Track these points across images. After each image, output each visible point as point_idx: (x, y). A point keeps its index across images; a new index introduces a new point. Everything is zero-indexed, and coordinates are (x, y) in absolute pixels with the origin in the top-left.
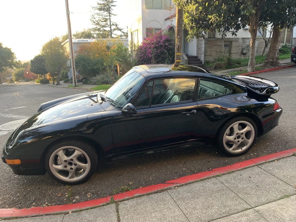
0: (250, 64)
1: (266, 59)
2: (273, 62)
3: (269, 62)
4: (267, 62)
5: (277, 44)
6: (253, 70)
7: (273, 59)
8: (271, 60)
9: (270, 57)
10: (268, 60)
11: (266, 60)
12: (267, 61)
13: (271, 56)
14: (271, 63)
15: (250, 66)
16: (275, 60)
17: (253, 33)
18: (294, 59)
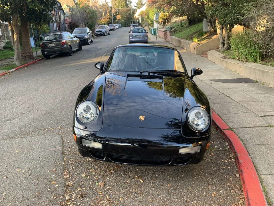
0: (16, 58)
1: (24, 53)
2: (30, 56)
3: (27, 55)
4: (26, 56)
6: (21, 63)
7: (30, 53)
8: (29, 54)
9: (27, 51)
10: (26, 54)
11: (23, 55)
12: (24, 55)
14: (29, 57)
15: (17, 60)
16: (31, 54)
17: (16, 28)
18: (46, 53)
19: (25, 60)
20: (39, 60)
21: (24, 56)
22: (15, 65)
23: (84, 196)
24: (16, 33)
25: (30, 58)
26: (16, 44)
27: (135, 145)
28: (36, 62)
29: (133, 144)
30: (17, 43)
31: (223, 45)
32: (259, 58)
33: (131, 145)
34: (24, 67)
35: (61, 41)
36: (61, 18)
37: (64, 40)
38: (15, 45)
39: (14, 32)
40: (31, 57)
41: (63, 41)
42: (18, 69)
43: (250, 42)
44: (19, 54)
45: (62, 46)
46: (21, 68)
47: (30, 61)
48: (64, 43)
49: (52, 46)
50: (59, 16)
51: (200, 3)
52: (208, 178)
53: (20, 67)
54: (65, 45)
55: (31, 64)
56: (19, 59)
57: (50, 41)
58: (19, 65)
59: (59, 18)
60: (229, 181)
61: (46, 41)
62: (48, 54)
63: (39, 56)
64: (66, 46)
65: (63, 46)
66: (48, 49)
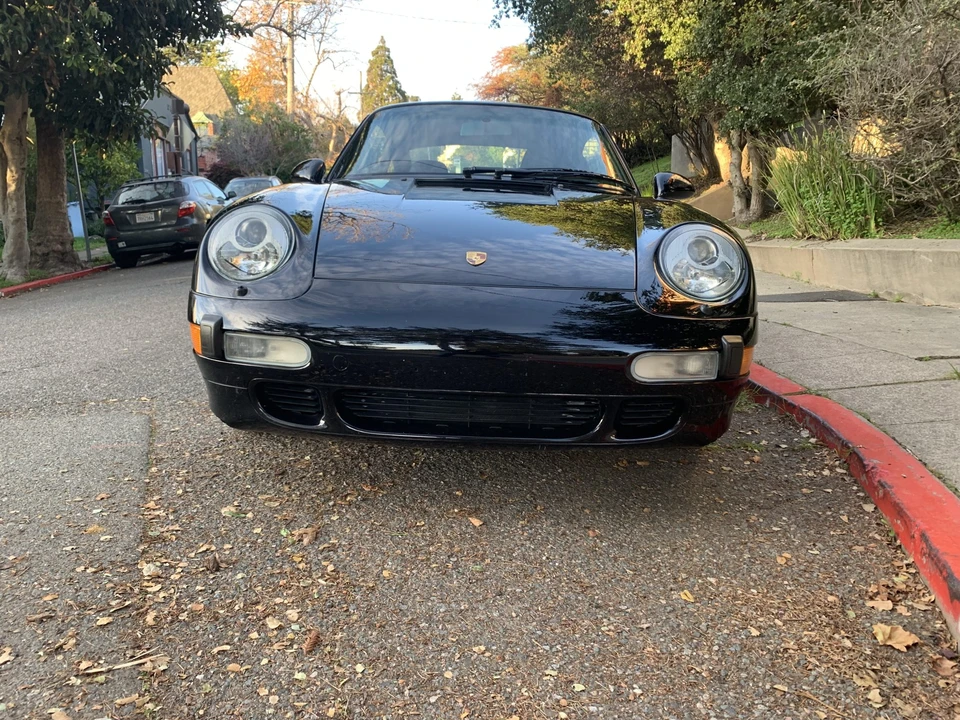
0: (11, 256)
1: (39, 244)
2: (63, 254)
3: (54, 251)
4: (48, 254)
5: (62, 196)
6: (26, 275)
7: (62, 244)
8: (59, 247)
9: (53, 236)
10: (46, 246)
11: (38, 248)
12: (40, 250)
13: (54, 233)
14: (60, 257)
15: (11, 262)
16: (68, 246)
17: (16, 147)
18: (121, 245)
19: (41, 268)
20: (94, 271)
21: (40, 253)
22: (4, 279)
23: (223, 565)
24: (16, 167)
25: (62, 261)
26: (14, 203)
27: (453, 347)
28: (81, 276)
29: (443, 343)
30: (17, 200)
31: (744, 200)
32: (876, 220)
33: (435, 347)
34: (36, 288)
35: (179, 205)
36: (182, 139)
37: (191, 202)
38: (10, 209)
39: (10, 163)
40: (66, 258)
41: (184, 205)
42: (15, 291)
43: (841, 169)
44: (22, 243)
45: (180, 221)
46: (26, 290)
47: (62, 270)
48: (189, 212)
49: (147, 220)
50: (176, 132)
51: (659, 72)
52: (753, 518)
53: (20, 287)
54: (192, 217)
55: (62, 281)
56: (19, 258)
57: (140, 205)
58: (20, 281)
59: (177, 139)
60: (838, 524)
61: (123, 203)
62: (128, 249)
63: (97, 260)
64: (195, 221)
65: (186, 221)
66: (129, 233)
